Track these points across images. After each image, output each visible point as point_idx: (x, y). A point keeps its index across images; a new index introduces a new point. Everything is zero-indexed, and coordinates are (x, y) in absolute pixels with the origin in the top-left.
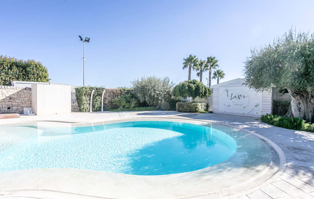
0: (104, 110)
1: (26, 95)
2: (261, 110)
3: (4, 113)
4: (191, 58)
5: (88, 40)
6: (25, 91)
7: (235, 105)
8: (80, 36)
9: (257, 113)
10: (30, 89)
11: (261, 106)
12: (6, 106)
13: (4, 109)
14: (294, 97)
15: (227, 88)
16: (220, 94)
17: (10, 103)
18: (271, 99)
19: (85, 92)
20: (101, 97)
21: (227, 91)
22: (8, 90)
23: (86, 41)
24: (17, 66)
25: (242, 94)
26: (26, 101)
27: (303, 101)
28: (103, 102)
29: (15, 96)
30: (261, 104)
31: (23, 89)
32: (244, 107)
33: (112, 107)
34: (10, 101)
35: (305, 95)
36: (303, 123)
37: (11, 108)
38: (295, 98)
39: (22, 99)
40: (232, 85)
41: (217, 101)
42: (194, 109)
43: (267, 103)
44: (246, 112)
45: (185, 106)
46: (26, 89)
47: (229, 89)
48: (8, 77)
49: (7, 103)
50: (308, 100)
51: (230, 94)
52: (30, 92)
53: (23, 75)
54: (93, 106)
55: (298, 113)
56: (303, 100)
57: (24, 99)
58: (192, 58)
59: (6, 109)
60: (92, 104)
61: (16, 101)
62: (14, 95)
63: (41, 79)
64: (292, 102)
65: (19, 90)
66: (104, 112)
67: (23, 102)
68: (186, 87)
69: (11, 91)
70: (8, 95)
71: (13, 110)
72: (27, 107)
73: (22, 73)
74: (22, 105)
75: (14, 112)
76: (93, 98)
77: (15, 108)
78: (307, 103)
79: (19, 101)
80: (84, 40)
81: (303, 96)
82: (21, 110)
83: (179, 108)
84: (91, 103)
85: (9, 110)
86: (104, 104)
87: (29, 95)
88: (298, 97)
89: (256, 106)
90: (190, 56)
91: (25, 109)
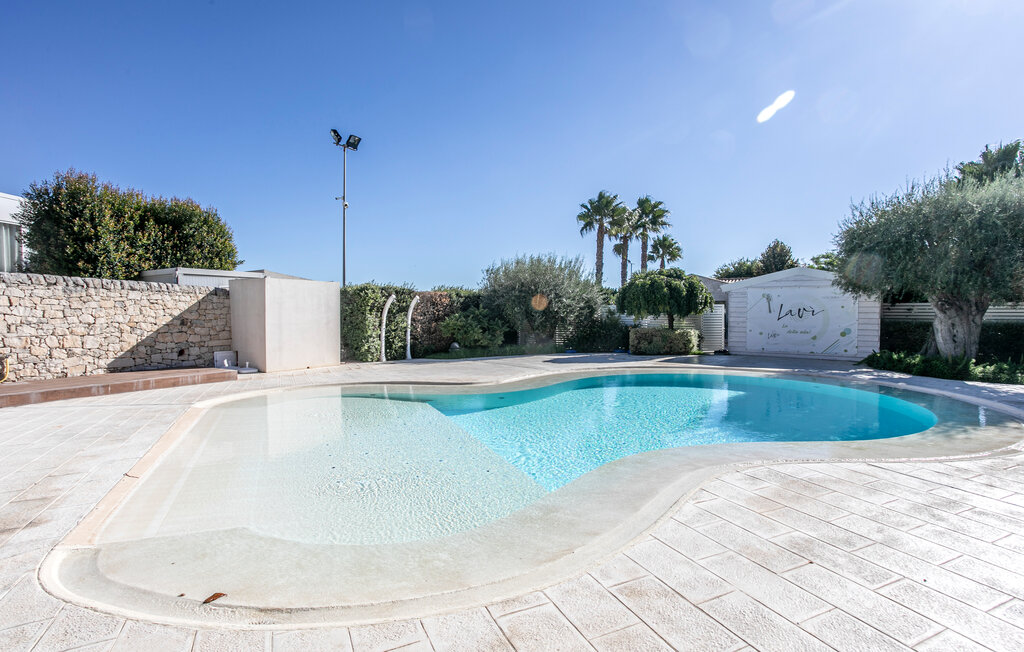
0: (414, 356)
1: (218, 312)
2: (855, 343)
3: (171, 368)
4: (604, 201)
5: (353, 144)
6: (215, 299)
7: (789, 332)
8: (335, 131)
9: (846, 351)
10: (226, 293)
11: (854, 333)
12: (173, 345)
13: (170, 356)
14: (943, 311)
15: (767, 292)
16: (749, 307)
17: (183, 338)
18: (878, 316)
19: (372, 301)
20: (406, 315)
21: (769, 299)
22: (177, 298)
23: (349, 144)
24: (159, 221)
25: (807, 304)
26: (218, 329)
27: (961, 320)
28: (411, 331)
29: (193, 316)
30: (855, 329)
31: (211, 294)
32: (814, 338)
33: (433, 345)
34: (184, 329)
35: (965, 308)
36: (972, 367)
37: (186, 352)
38: (945, 313)
39: (210, 325)
40: (783, 284)
41: (741, 324)
42: (681, 346)
43: (870, 327)
44: (819, 348)
45: (655, 339)
46: (216, 295)
47: (774, 293)
48: (135, 254)
49: (177, 337)
50: (971, 318)
51: (775, 306)
52: (226, 301)
53: (172, 247)
54: (389, 344)
55: (951, 345)
56: (963, 317)
57: (214, 323)
58: (609, 203)
59: (175, 356)
60: (386, 337)
61: (197, 330)
62: (189, 310)
63: (220, 260)
64: (937, 325)
65: (201, 297)
66: (415, 360)
67: (212, 332)
68: (663, 288)
69: (183, 298)
70: (176, 313)
71: (191, 358)
72: (223, 348)
73: (171, 244)
74: (211, 343)
75: (193, 363)
76: (390, 321)
77: (195, 351)
78: (968, 324)
79: (203, 331)
80: (344, 142)
81: (962, 309)
82: (208, 357)
83: (639, 343)
84: (384, 335)
85: (181, 358)
86: (413, 337)
87: (224, 311)
88: (952, 312)
89: (843, 334)
90: (601, 196)
91: (218, 355)
